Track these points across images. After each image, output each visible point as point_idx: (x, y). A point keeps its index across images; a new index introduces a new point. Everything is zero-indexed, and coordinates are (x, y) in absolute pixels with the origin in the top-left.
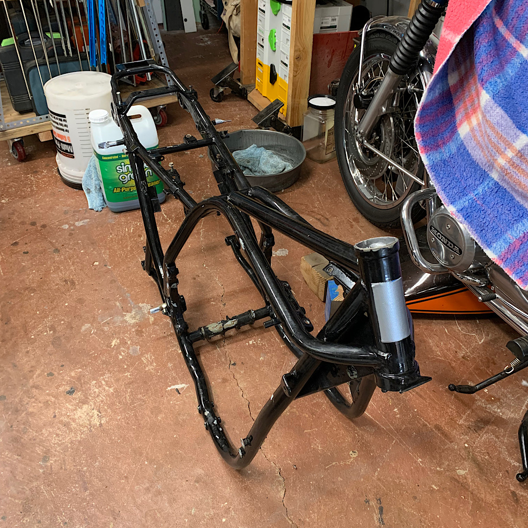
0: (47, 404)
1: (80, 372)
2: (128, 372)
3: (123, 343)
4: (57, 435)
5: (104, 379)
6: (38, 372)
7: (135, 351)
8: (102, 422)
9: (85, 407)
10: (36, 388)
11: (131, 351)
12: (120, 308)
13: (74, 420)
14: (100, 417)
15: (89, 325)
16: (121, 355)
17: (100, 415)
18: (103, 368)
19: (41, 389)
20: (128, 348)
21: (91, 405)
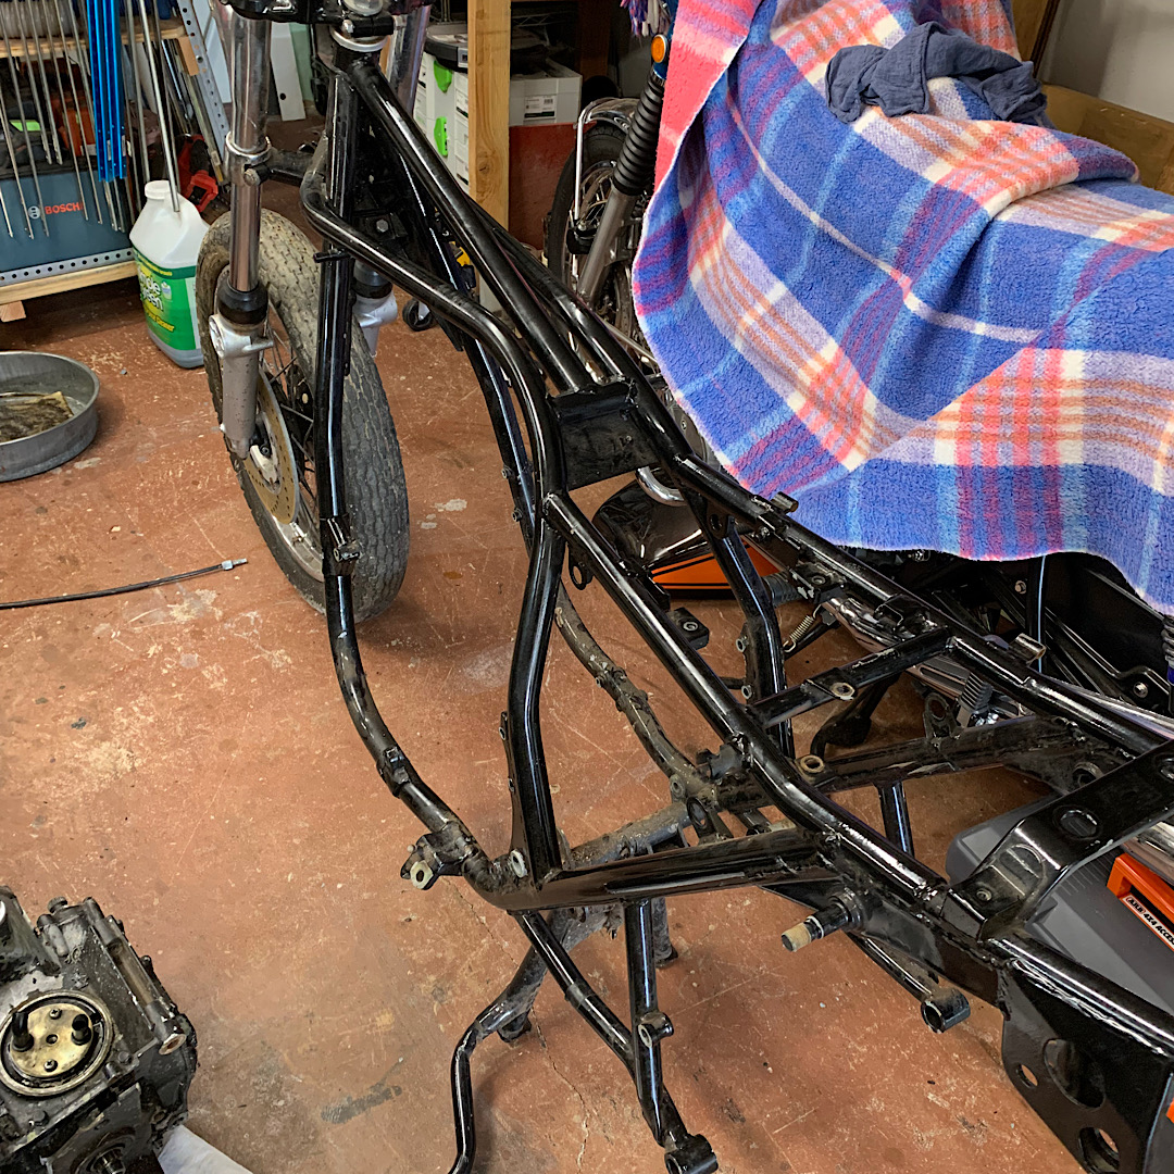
0: (38, 743)
1: (95, 695)
2: (179, 692)
3: (168, 649)
4: (59, 786)
5: (136, 704)
6: (19, 698)
7: (189, 661)
8: (136, 765)
9: (105, 745)
10: (18, 722)
11: (182, 662)
12: (162, 597)
13: (87, 764)
14: (132, 759)
15: (108, 625)
16: (166, 668)
17: (131, 755)
18: (134, 688)
19: (26, 722)
20: (178, 657)
21: (115, 743)
